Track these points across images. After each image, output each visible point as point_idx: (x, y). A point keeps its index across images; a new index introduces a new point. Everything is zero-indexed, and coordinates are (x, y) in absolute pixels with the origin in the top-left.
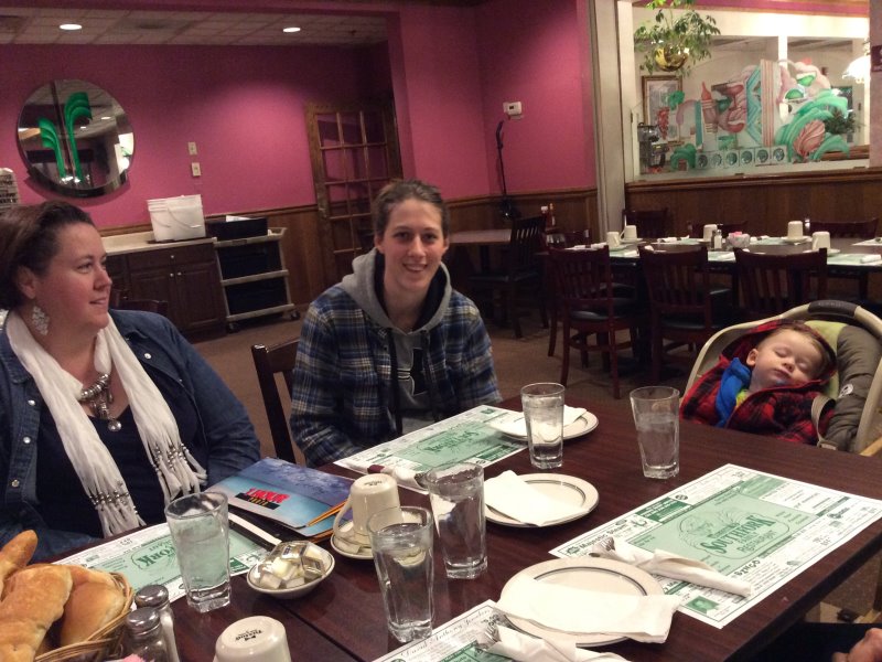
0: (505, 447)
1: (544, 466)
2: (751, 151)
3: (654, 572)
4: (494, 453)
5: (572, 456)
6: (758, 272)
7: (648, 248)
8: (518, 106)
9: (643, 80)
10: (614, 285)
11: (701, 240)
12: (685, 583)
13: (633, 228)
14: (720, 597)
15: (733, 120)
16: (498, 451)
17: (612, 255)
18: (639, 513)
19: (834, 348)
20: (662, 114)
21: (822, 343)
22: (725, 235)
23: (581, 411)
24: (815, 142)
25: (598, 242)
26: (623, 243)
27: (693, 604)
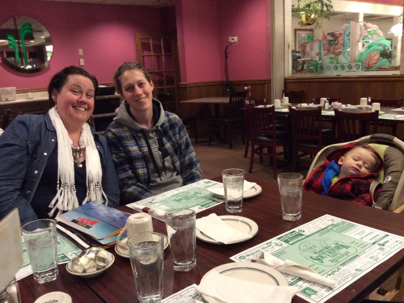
0: (214, 201)
1: (232, 212)
2: (345, 65)
3: (284, 272)
4: (208, 204)
5: (247, 207)
6: (345, 121)
7: (294, 107)
8: (236, 39)
9: (296, 30)
10: (277, 125)
11: (319, 105)
12: (300, 279)
13: (287, 98)
14: (318, 288)
15: (337, 49)
16: (210, 203)
17: (276, 110)
18: (278, 239)
19: (382, 157)
20: (303, 46)
21: (377, 155)
22: (330, 103)
23: (254, 184)
24: (375, 61)
25: (270, 104)
26: (282, 105)
27: (304, 291)
